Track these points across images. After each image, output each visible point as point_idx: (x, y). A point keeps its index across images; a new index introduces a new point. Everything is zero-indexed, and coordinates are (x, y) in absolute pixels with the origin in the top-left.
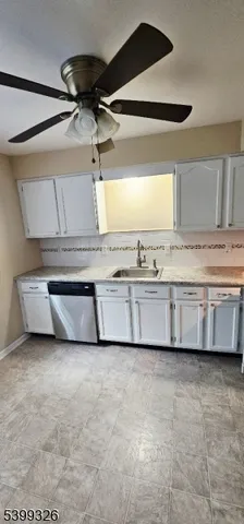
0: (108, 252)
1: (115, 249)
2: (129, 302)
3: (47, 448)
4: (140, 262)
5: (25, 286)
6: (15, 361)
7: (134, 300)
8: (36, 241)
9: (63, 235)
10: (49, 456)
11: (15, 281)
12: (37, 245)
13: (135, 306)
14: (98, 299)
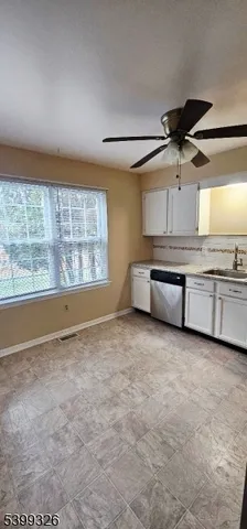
0: (206, 252)
1: (214, 250)
2: (214, 297)
3: (123, 373)
4: (236, 265)
5: (136, 271)
6: (120, 322)
7: (218, 296)
8: (151, 239)
9: (169, 234)
10: (122, 376)
11: (130, 266)
12: (151, 241)
13: (218, 303)
14: (187, 290)
